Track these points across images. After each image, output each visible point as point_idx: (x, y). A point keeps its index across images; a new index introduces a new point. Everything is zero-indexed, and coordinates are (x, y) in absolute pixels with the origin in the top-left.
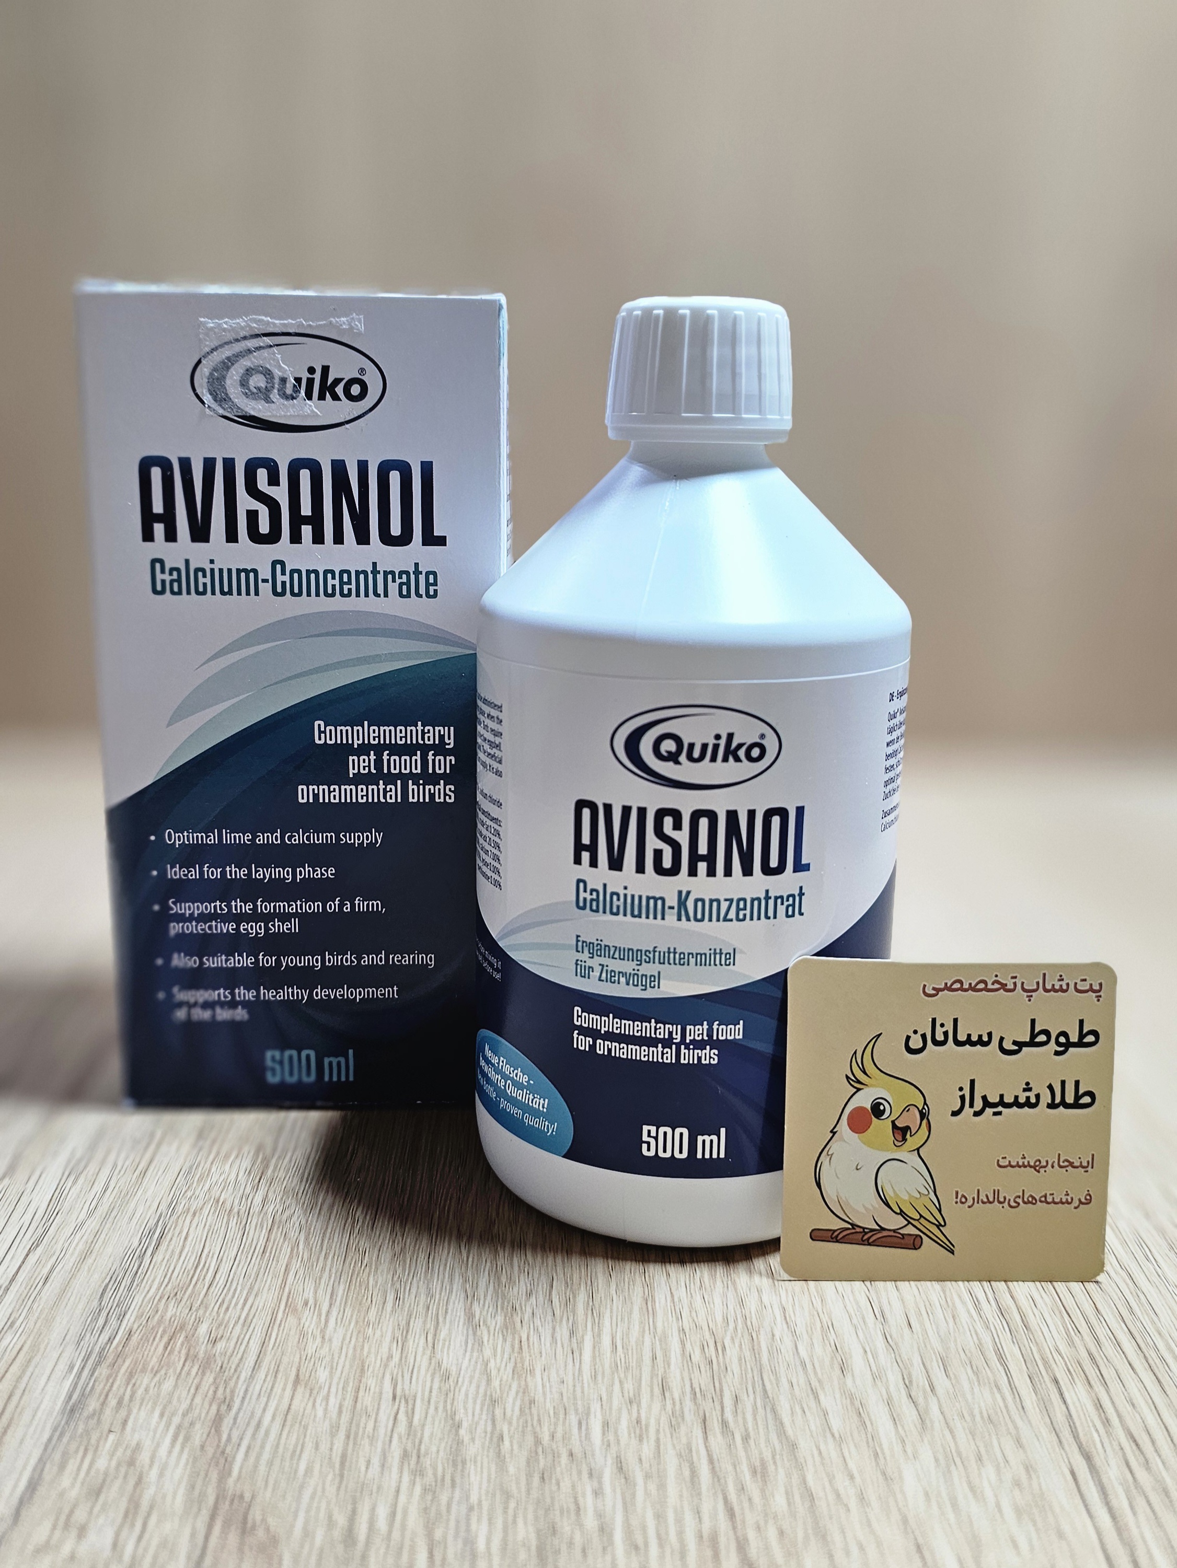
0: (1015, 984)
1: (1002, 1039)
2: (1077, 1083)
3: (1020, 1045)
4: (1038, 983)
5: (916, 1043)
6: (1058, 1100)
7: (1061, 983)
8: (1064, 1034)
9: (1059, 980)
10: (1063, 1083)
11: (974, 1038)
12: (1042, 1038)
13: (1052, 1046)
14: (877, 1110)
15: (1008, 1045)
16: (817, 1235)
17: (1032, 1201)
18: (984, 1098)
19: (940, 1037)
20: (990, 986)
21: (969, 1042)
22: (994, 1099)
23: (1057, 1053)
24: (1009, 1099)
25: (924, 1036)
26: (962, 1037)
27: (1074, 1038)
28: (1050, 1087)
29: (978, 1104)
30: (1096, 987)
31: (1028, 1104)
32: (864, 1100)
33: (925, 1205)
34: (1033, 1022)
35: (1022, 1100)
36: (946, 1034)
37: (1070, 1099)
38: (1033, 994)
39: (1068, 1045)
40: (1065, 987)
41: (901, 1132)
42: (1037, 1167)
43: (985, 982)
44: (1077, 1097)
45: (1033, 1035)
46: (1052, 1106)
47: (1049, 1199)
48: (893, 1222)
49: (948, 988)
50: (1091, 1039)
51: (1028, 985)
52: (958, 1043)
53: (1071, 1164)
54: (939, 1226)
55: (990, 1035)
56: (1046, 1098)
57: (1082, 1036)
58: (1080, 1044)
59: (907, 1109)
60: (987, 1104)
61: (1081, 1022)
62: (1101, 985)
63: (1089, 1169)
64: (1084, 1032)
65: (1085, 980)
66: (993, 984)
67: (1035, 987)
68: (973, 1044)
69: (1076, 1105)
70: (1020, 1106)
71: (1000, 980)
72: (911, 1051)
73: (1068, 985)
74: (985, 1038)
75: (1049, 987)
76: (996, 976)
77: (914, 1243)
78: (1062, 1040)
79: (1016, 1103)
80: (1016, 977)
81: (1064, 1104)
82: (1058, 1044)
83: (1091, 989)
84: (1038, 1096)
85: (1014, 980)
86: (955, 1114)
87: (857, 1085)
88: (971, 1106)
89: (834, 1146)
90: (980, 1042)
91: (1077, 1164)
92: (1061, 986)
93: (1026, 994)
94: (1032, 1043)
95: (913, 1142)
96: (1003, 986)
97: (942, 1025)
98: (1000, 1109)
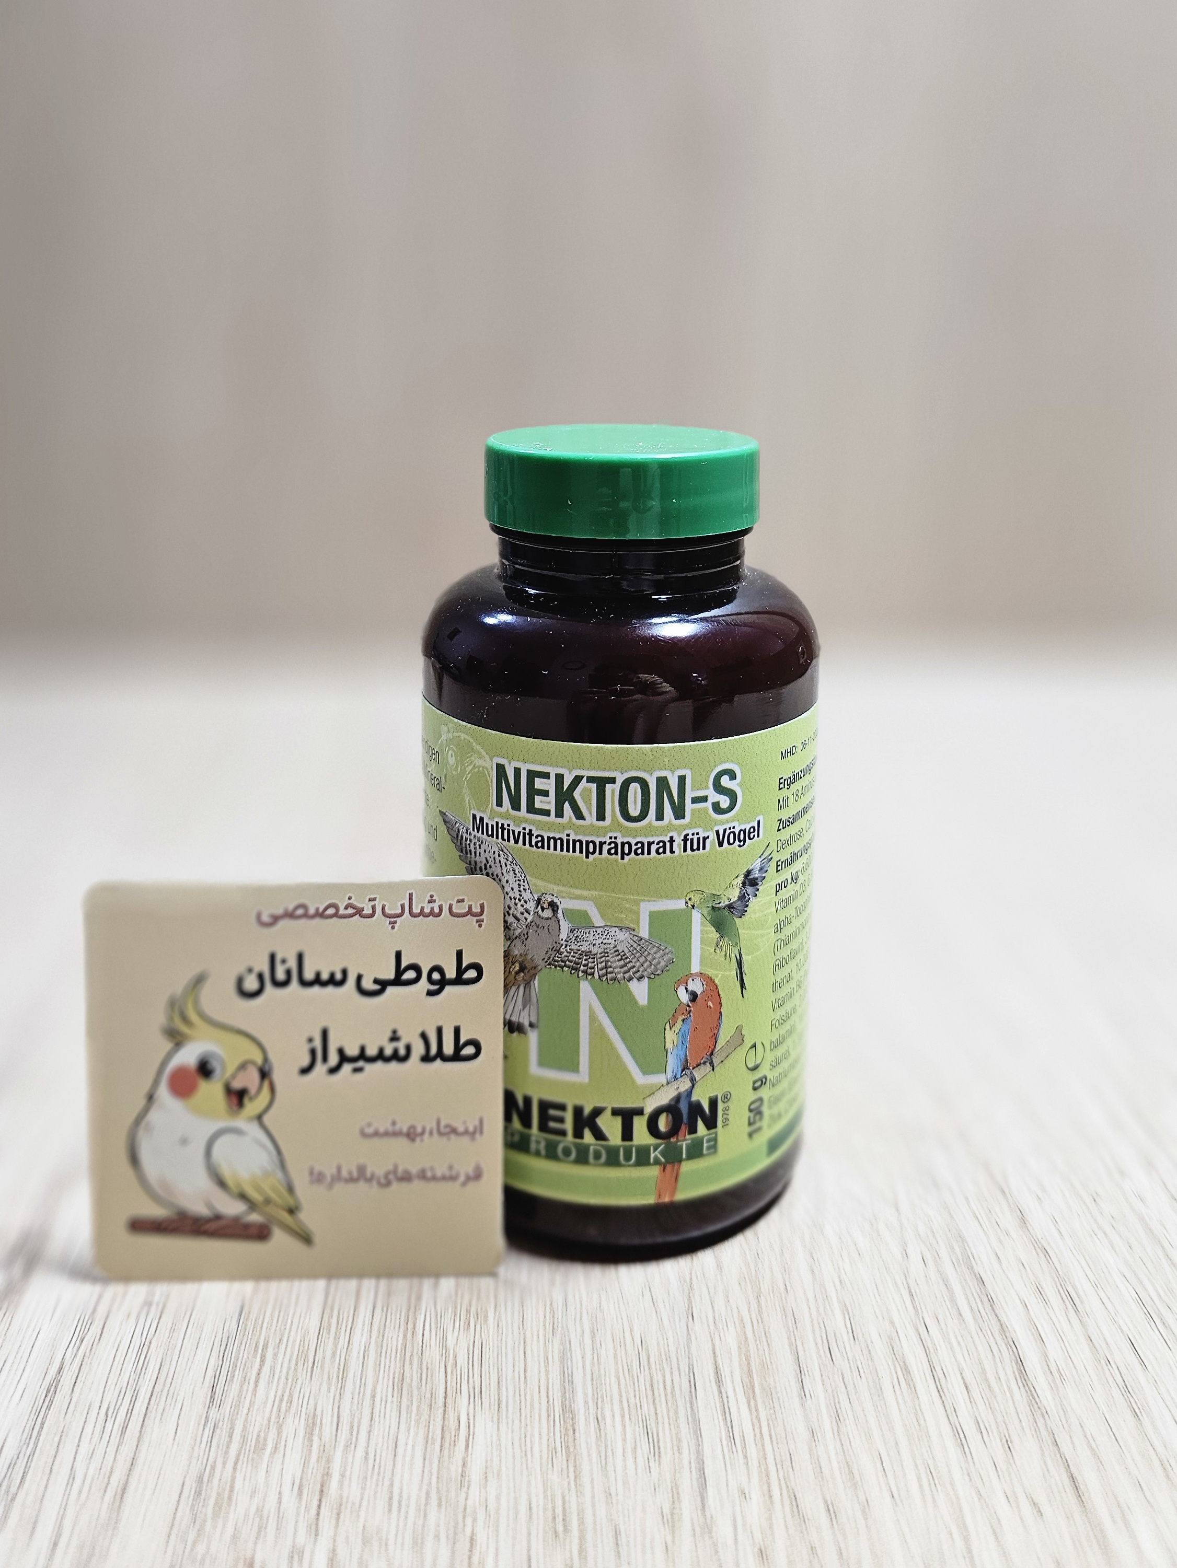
0: (374, 908)
1: (359, 978)
2: (457, 1031)
3: (383, 985)
4: (403, 906)
5: (251, 984)
6: (434, 1050)
7: (431, 905)
8: (438, 969)
9: (430, 902)
10: (440, 1031)
11: (325, 976)
12: (410, 975)
13: (424, 985)
14: (204, 1069)
15: (368, 984)
16: (139, 1226)
17: (406, 1178)
18: (341, 1052)
19: (280, 975)
20: (342, 911)
21: (318, 981)
22: (352, 1051)
23: (430, 993)
24: (371, 1051)
25: (261, 977)
26: (309, 975)
27: (451, 973)
28: (424, 1036)
29: (333, 1059)
30: (477, 909)
31: (395, 1057)
32: (188, 1056)
33: (272, 1186)
34: (398, 955)
35: (388, 1052)
36: (288, 973)
37: (449, 1049)
38: (398, 920)
39: (443, 983)
40: (437, 910)
41: (238, 1097)
42: (411, 1135)
43: (335, 906)
44: (458, 1047)
45: (399, 972)
46: (426, 1058)
47: (429, 1174)
48: (232, 1208)
49: (290, 915)
50: (471, 974)
51: (390, 909)
52: (304, 983)
53: (454, 1131)
54: (292, 1211)
55: (345, 972)
56: (418, 1049)
57: (460, 971)
58: (459, 980)
59: (243, 1066)
60: (344, 1058)
61: (459, 954)
62: (482, 906)
63: (478, 1135)
64: (464, 966)
65: (463, 901)
66: (346, 908)
67: (400, 911)
68: (324, 984)
69: (457, 1057)
70: (387, 1060)
71: (355, 903)
72: (244, 994)
73: (441, 908)
74: (339, 976)
75: (416, 910)
76: (350, 898)
77: (261, 1234)
78: (436, 976)
79: (381, 1056)
80: (374, 899)
81: (440, 1055)
82: (430, 980)
83: (470, 912)
84: (408, 1048)
85: (372, 903)
86: (305, 1071)
87: (177, 1038)
88: (325, 1059)
89: (154, 1116)
90: (333, 981)
91: (461, 1129)
92: (432, 909)
93: (388, 920)
94: (398, 981)
95: (252, 1107)
96: (359, 912)
97: (284, 961)
98: (360, 1064)
